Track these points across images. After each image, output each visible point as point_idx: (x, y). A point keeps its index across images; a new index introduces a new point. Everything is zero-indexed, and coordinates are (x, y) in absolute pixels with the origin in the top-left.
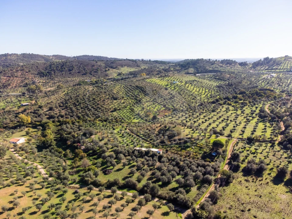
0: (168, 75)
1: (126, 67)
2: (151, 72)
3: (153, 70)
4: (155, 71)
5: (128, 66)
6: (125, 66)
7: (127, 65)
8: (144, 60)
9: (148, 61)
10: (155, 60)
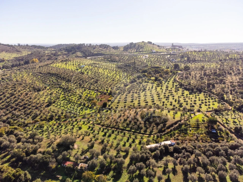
0: (68, 59)
1: (4, 52)
2: (42, 57)
3: (43, 55)
4: (44, 55)
5: (7, 52)
6: (2, 51)
7: (4, 51)
8: (21, 45)
9: (25, 46)
10: (33, 45)
